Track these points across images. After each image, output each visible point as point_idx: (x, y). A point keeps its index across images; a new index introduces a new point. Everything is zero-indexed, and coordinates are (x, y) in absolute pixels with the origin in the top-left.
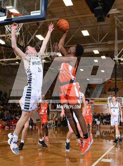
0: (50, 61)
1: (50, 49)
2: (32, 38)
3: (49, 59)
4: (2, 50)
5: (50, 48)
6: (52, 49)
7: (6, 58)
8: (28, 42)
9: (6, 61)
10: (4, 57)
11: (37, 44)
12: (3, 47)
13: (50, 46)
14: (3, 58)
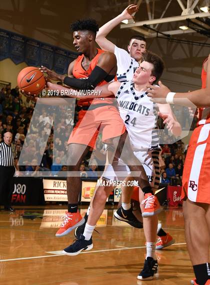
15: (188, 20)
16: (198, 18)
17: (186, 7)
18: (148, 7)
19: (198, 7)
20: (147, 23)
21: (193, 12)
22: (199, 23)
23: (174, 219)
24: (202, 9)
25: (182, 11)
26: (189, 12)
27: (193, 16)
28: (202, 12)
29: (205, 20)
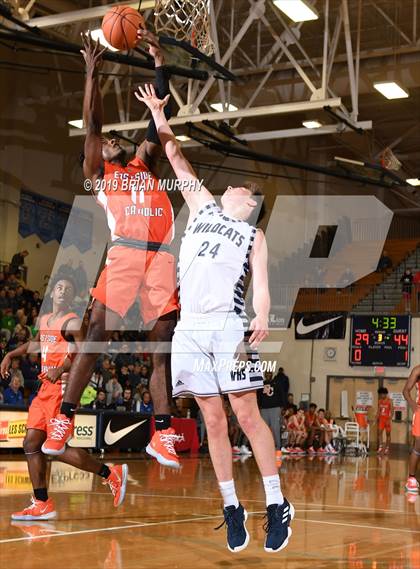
0: (344, 126)
1: (345, 63)
2: (253, 16)
3: (338, 113)
4: (111, 78)
5: (341, 58)
6: (354, 61)
7: (132, 120)
8: (235, 35)
9: (131, 132)
10: (121, 112)
11: (278, 44)
12: (117, 67)
13: (344, 51)
14: (117, 121)
15: (189, 125)
16: (206, 122)
17: (185, 103)
18: (119, 99)
19: (206, 104)
20: (117, 128)
21: (198, 111)
22: (209, 130)
23: (162, 477)
24: (214, 106)
25: (179, 108)
26: (191, 111)
27: (198, 118)
28: (214, 111)
29: (218, 125)
